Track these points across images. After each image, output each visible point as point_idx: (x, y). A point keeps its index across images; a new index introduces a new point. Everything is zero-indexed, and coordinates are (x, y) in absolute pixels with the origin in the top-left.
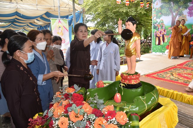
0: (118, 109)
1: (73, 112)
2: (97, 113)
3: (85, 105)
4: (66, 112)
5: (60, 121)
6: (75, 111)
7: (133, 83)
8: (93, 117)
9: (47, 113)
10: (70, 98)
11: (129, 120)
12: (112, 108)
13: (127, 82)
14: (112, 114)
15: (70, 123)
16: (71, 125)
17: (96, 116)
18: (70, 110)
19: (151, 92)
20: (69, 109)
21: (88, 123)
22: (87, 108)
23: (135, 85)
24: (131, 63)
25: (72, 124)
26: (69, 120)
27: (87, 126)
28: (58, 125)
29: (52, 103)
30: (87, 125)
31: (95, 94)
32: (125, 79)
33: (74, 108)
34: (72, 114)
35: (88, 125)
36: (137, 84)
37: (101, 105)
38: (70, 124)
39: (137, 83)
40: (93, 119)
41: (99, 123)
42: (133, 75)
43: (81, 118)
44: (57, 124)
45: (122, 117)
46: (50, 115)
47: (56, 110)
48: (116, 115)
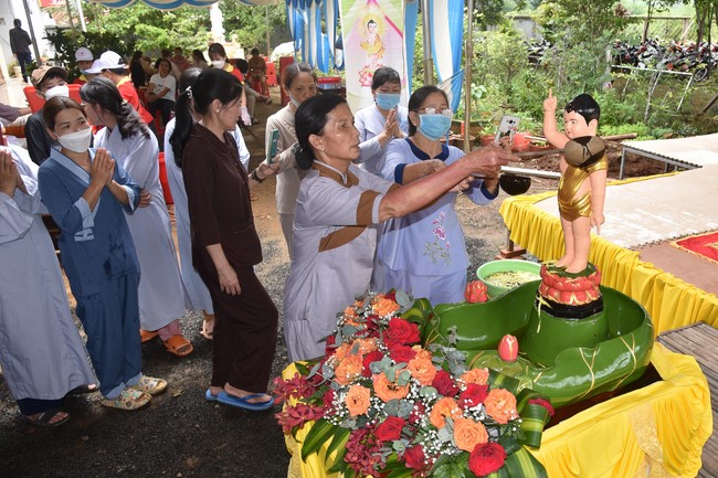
0: (498, 381)
1: (382, 376)
2: (444, 385)
3: (417, 358)
4: (368, 373)
5: (350, 394)
6: (387, 375)
7: (570, 303)
8: (431, 394)
9: (320, 371)
10: (381, 335)
11: (521, 415)
12: (481, 376)
13: (555, 297)
14: (478, 393)
15: (373, 403)
16: (376, 407)
17: (439, 392)
18: (377, 370)
19: (621, 335)
20: (375, 366)
21: (416, 407)
22: (421, 366)
23: (579, 306)
24: (575, 239)
25: (379, 404)
26: (373, 394)
27: (413, 415)
28: (344, 404)
29: (332, 346)
30: (414, 411)
31: (449, 329)
32: (550, 287)
33: (387, 367)
34: (380, 382)
35: (417, 413)
36: (586, 305)
37: (460, 364)
38: (373, 405)
39: (587, 302)
40: (430, 400)
41: (442, 412)
42: (573, 276)
43: (402, 393)
44: (342, 400)
45: (502, 403)
46: (327, 375)
47: (341, 364)
48: (488, 398)
